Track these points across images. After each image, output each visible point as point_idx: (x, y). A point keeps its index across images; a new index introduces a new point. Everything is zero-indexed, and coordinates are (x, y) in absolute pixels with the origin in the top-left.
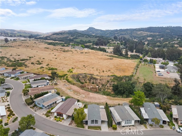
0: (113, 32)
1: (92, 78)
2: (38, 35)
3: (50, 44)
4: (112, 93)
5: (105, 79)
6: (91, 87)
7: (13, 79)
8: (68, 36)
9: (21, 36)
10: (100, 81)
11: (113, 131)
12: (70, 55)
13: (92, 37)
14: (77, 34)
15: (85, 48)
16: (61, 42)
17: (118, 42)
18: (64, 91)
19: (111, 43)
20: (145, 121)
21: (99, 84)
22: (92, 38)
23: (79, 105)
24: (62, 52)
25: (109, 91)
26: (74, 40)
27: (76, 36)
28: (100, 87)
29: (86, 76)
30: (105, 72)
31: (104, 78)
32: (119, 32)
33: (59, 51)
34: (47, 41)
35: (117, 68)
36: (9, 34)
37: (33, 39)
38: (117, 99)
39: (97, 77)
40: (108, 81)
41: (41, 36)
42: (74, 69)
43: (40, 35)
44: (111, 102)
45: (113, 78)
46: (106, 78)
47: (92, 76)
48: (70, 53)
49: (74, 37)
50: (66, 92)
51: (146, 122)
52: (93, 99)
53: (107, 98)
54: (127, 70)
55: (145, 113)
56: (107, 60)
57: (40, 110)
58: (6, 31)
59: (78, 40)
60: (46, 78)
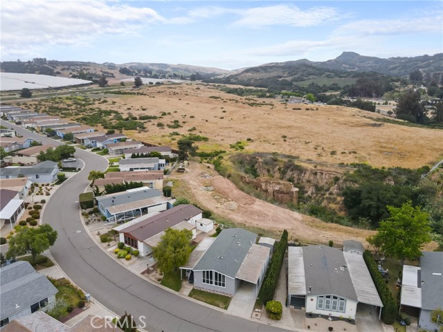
0: (411, 63)
1: (290, 167)
2: (213, 75)
3: (230, 91)
4: (342, 214)
5: (329, 173)
6: (277, 188)
7: (95, 153)
8: (281, 74)
9: (175, 76)
10: (312, 178)
11: (265, 321)
12: (263, 112)
13: (345, 75)
14: (304, 68)
15: (317, 101)
16: (260, 88)
17: (422, 87)
18: (190, 189)
19: (396, 89)
20: (405, 316)
21: (307, 185)
22: (345, 77)
23: (201, 225)
24: (246, 105)
25: (333, 206)
26: (294, 83)
27: (302, 75)
28: (309, 193)
29: (276, 160)
30: (339, 156)
31: (327, 169)
32: (432, 63)
33: (241, 104)
34: (228, 86)
35: (382, 147)
36: (154, 73)
37: (200, 82)
38: (335, 229)
39: (304, 165)
40: (337, 179)
41: (219, 77)
42: (253, 141)
43: (218, 75)
44: (311, 233)
45: (355, 172)
46: (333, 169)
47: (290, 161)
48: (266, 108)
49: (296, 76)
50: (194, 191)
51: (412, 319)
52: (256, 218)
53: (302, 222)
54: (414, 155)
55: (416, 285)
56: (360, 128)
57: (101, 222)
58: (151, 67)
59: (305, 84)
60: (163, 154)
